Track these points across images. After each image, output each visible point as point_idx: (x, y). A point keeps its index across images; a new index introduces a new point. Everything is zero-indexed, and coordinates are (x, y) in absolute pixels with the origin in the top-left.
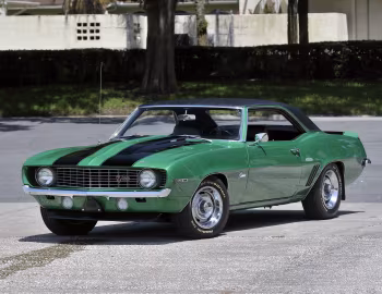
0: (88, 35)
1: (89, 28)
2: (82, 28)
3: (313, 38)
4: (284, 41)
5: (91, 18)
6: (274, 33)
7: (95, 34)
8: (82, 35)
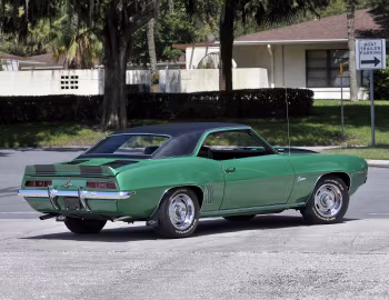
0: (70, 85)
1: (70, 80)
2: (64, 80)
3: (236, 86)
4: (216, 88)
5: (72, 73)
6: (210, 82)
7: (74, 85)
8: (65, 85)
